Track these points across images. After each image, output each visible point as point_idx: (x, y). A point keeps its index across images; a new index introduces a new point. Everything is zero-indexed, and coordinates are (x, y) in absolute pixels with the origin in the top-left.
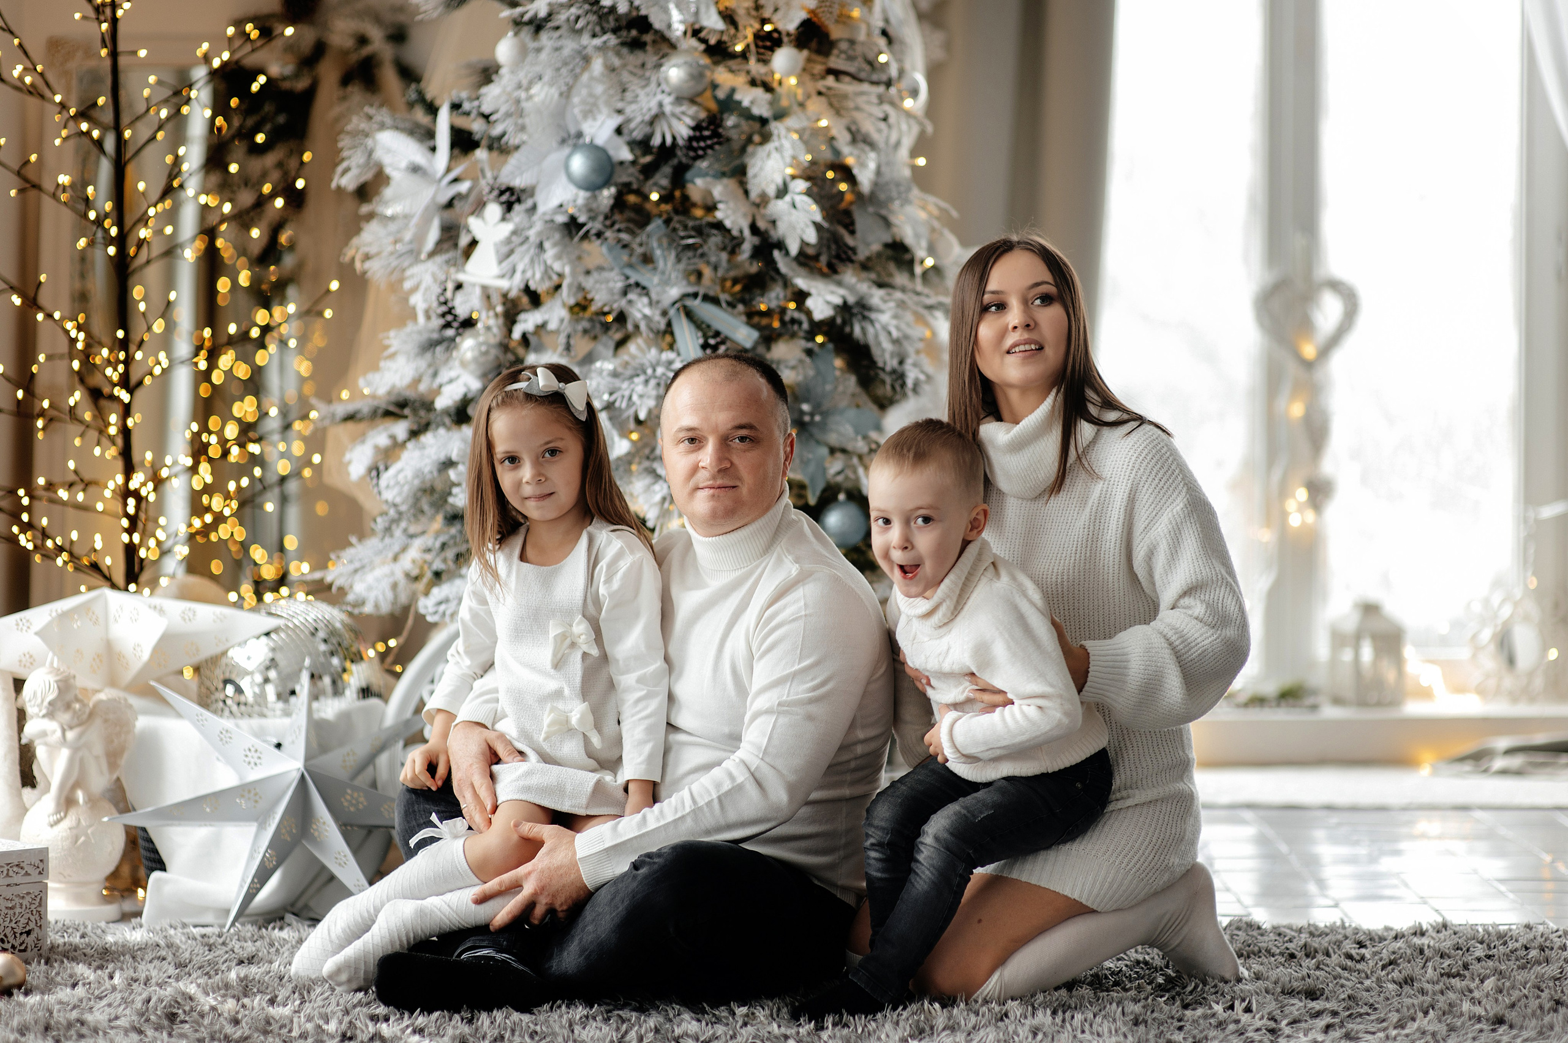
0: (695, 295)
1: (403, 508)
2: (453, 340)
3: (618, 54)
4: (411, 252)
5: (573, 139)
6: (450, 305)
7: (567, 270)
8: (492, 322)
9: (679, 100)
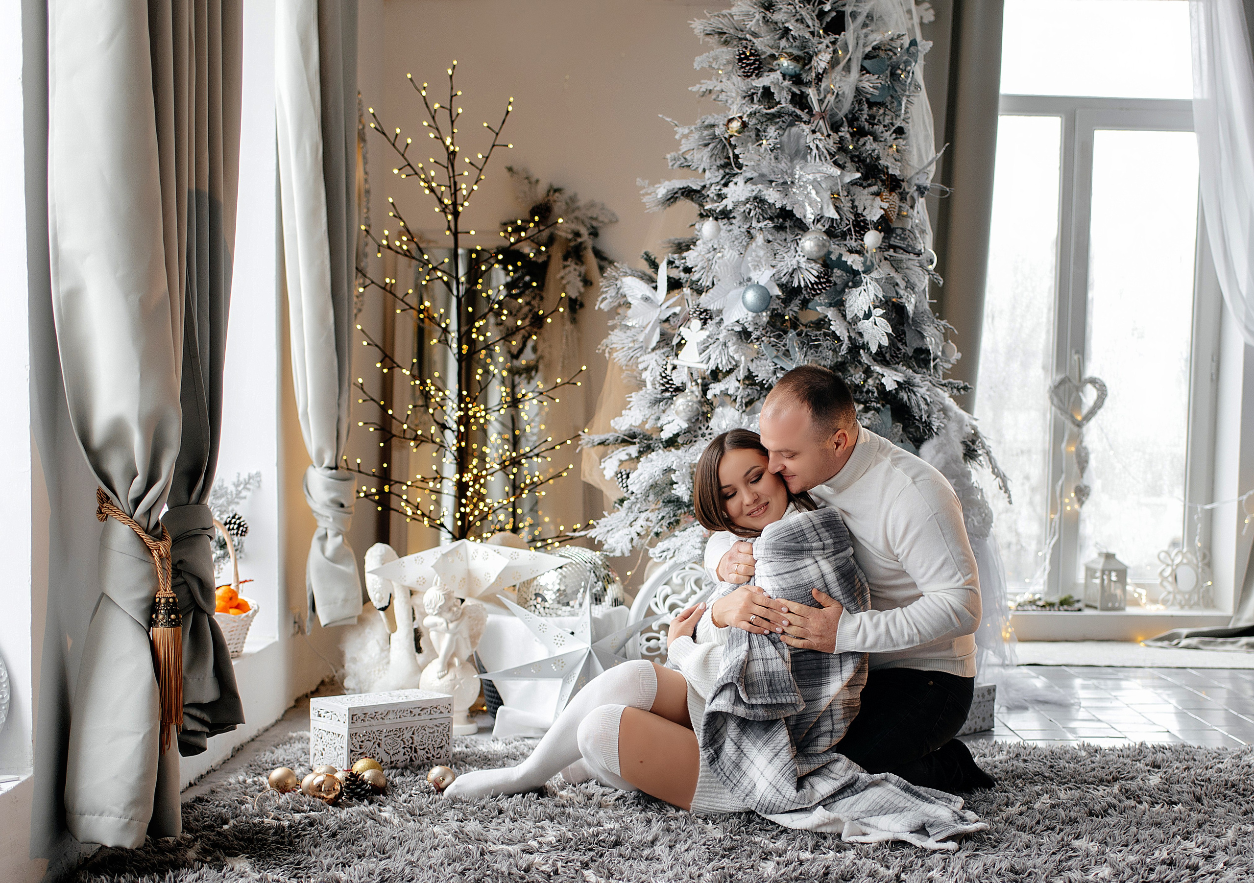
1: (639, 496)
2: (671, 398)
3: (772, 233)
4: (641, 347)
5: (746, 282)
7: (743, 358)
8: (695, 388)
9: (809, 260)
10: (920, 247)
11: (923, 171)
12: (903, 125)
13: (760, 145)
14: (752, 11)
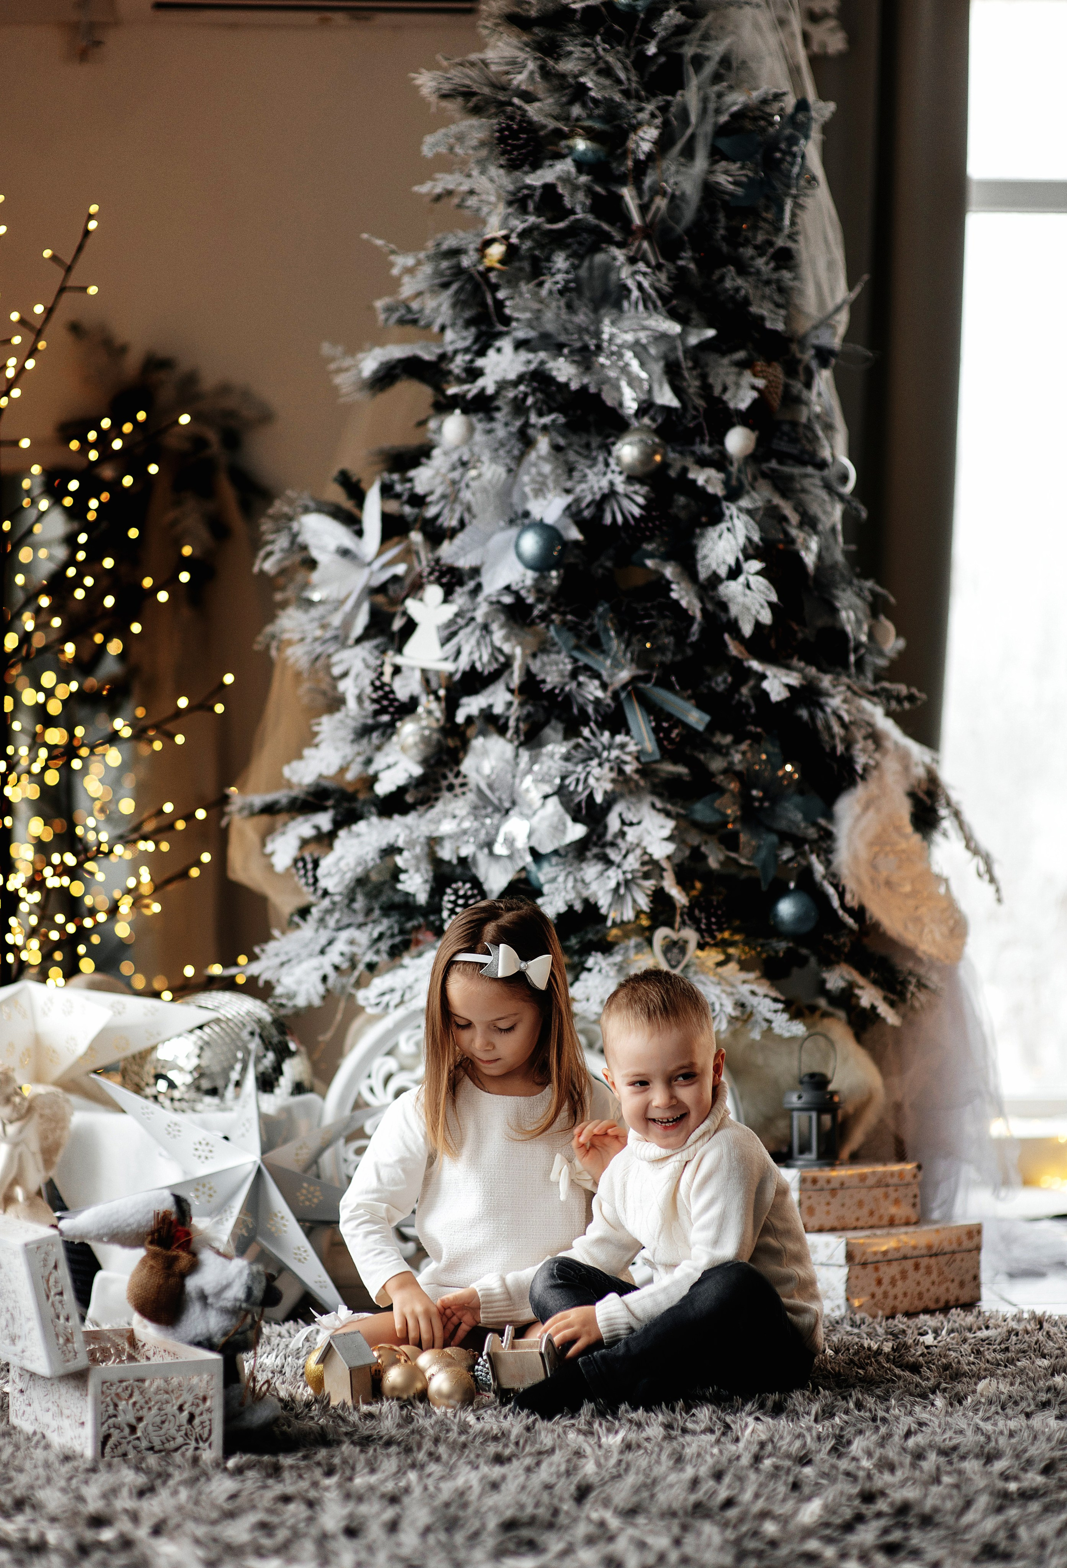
0: (646, 679)
1: (337, 898)
2: (392, 724)
3: (564, 436)
4: (335, 638)
5: (521, 519)
6: (387, 689)
7: (518, 651)
8: (434, 706)
9: (631, 479)
10: (826, 454)
11: (826, 322)
12: (790, 244)
13: (541, 284)
14: (522, 56)
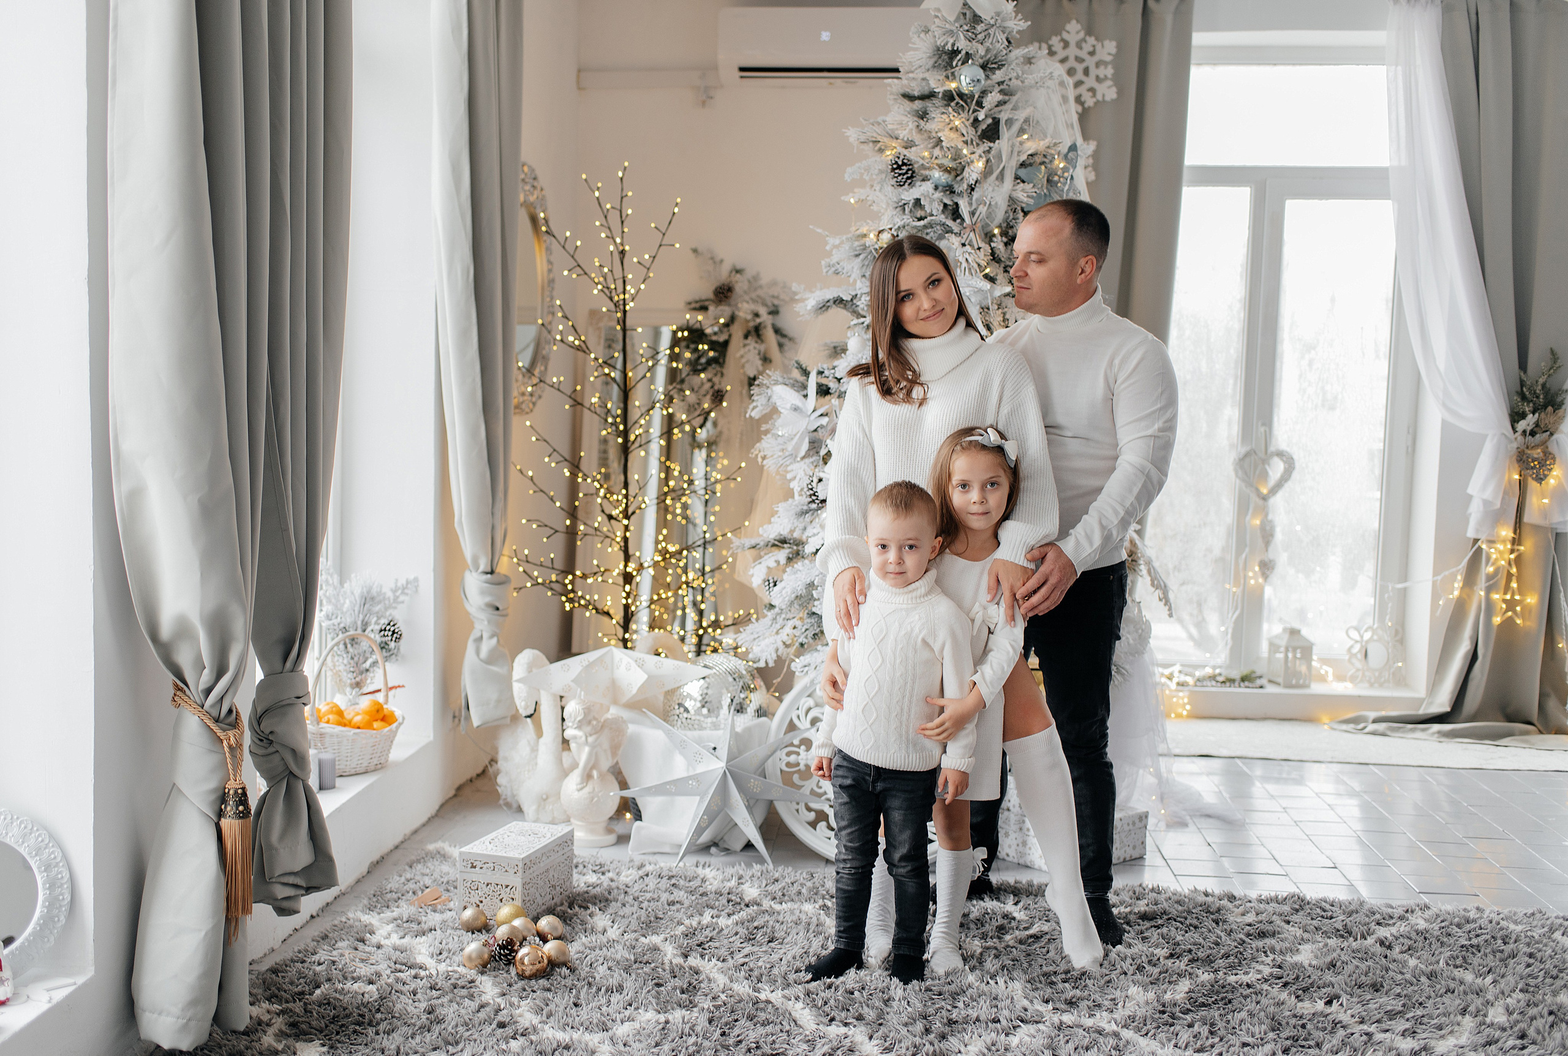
4: (791, 456)
6: (814, 490)
14: (905, 119)
